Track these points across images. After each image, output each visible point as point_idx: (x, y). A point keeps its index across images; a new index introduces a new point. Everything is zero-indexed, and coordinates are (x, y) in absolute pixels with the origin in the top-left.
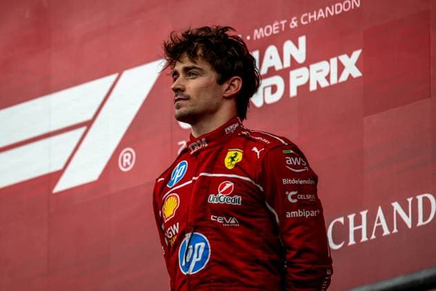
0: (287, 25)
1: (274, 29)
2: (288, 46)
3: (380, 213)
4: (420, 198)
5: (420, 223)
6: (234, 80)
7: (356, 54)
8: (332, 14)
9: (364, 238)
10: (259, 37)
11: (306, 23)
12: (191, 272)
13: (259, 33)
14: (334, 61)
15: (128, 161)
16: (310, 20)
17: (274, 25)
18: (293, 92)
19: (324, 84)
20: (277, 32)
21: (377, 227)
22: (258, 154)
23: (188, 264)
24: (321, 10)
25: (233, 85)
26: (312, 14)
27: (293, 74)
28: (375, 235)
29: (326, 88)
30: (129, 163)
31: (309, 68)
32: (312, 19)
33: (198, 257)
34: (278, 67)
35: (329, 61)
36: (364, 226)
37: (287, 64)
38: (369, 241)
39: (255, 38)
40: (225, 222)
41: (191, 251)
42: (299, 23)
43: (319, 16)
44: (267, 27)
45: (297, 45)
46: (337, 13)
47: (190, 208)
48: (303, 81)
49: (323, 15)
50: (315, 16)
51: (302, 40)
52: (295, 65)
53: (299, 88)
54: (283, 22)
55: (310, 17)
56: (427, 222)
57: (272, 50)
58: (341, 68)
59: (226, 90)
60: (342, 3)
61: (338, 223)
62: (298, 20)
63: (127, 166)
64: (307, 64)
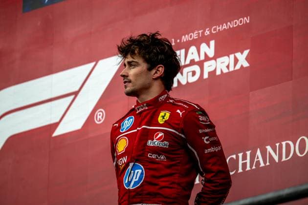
0: (203, 33)
1: (194, 36)
2: (204, 47)
3: (259, 153)
4: (284, 143)
5: (284, 159)
6: (159, 67)
7: (246, 52)
8: (231, 27)
9: (248, 168)
10: (185, 40)
11: (215, 32)
12: (131, 188)
13: (185, 38)
14: (232, 56)
15: (100, 117)
16: (217, 31)
17: (195, 33)
18: (206, 76)
19: (225, 71)
20: (197, 37)
21: (257, 161)
22: (181, 114)
23: (129, 183)
24: (225, 24)
25: (159, 70)
26: (219, 27)
27: (206, 64)
28: (255, 166)
29: (227, 74)
30: (101, 119)
31: (216, 61)
32: (219, 30)
33: (136, 178)
34: (197, 60)
35: (229, 57)
36: (248, 161)
37: (202, 58)
38: (251, 170)
39: (182, 41)
40: (157, 158)
41: (132, 174)
42: (211, 32)
43: (223, 28)
44: (190, 34)
45: (209, 45)
46: (235, 26)
47: (134, 148)
48: (212, 69)
49: (226, 27)
50: (221, 28)
51: (212, 43)
52: (207, 58)
53: (210, 73)
54: (200, 32)
55: (218, 28)
56: (288, 158)
57: (193, 49)
58: (236, 61)
59: (154, 74)
60: (238, 20)
61: (232, 158)
62: (210, 30)
63: (100, 120)
64: (215, 58)
